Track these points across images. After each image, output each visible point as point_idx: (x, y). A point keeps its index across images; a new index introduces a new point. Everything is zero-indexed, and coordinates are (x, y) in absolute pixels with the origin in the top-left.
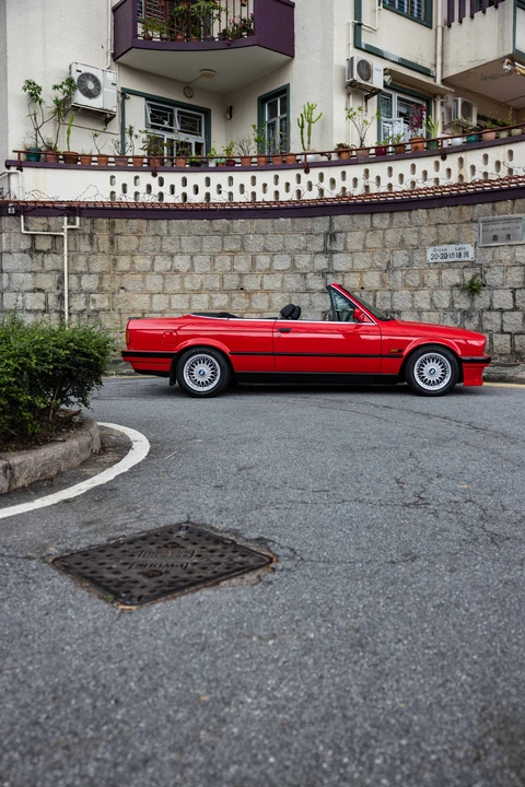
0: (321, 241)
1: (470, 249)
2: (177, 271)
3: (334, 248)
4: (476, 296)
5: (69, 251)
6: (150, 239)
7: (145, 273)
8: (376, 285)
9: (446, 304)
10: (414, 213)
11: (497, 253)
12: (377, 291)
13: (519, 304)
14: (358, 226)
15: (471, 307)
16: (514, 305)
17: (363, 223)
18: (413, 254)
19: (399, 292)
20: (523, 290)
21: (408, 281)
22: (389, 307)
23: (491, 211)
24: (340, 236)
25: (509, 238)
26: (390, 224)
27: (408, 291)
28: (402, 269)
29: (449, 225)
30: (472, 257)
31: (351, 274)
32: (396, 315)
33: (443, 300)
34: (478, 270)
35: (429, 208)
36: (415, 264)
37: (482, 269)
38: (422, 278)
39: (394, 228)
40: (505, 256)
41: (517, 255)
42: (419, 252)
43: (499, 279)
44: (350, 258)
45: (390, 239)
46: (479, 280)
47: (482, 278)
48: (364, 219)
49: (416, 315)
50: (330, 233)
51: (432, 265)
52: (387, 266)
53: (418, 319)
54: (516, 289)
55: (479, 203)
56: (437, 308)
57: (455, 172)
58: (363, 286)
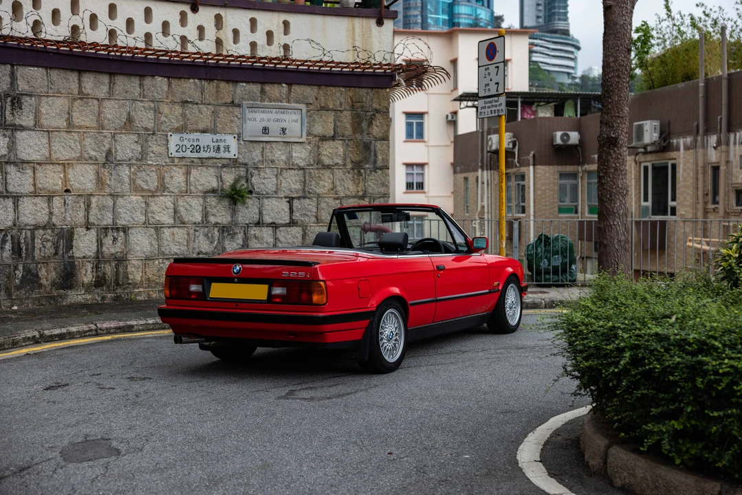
1: (231, 141)
3: (18, 122)
4: (240, 206)
8: (90, 186)
9: (198, 217)
10: (148, 81)
11: (268, 150)
12: (91, 195)
13: (297, 217)
14: (58, 89)
15: (232, 221)
16: (291, 218)
17: (67, 85)
18: (147, 141)
19: (125, 198)
20: (302, 200)
21: (139, 182)
22: (110, 221)
23: (259, 95)
24: (27, 102)
25: (284, 132)
26: (109, 93)
27: (140, 198)
28: (129, 164)
29: (201, 106)
30: (233, 153)
31: (48, 167)
32: (122, 234)
33: (193, 210)
34: (242, 172)
35: (172, 78)
36: (151, 157)
37: (247, 170)
38: (161, 179)
39: (116, 100)
40: (279, 155)
41: (294, 155)
42: (156, 140)
43: (270, 185)
44: (45, 141)
45: (109, 116)
46: (243, 185)
47: (247, 182)
48: (69, 79)
49: (152, 233)
50: (12, 94)
51: (176, 160)
52: (106, 157)
53: (154, 239)
54: (293, 198)
55: (242, 82)
56: (184, 223)
57: (211, 33)
58: (69, 188)
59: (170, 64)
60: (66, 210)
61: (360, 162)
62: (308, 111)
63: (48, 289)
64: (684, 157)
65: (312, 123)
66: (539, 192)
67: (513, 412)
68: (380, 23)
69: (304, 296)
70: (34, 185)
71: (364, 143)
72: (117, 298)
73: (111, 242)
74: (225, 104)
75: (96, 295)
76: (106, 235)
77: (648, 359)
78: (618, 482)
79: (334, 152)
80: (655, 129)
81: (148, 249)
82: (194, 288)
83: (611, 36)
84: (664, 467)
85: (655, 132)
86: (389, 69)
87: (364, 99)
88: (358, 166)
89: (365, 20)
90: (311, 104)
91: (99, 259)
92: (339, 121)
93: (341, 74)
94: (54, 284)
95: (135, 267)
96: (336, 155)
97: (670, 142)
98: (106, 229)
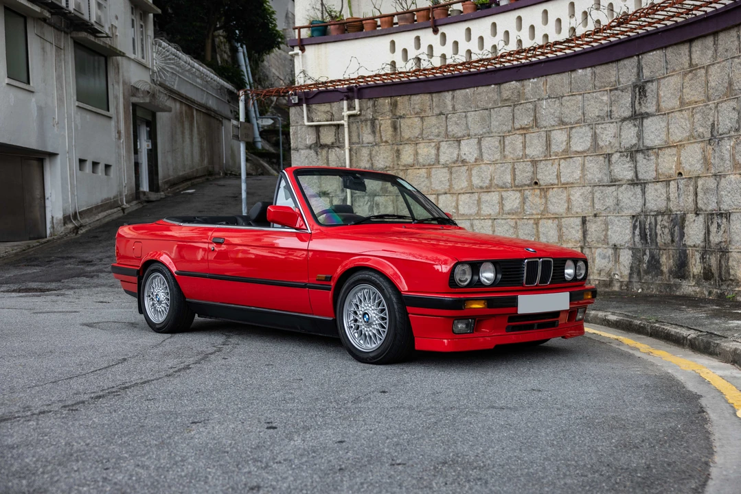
0: (626, 99)
2: (464, 161)
3: (644, 110)
5: (351, 143)
6: (434, 120)
7: (429, 167)
8: (698, 167)
12: (698, 177)
14: (673, 67)
17: (680, 60)
19: (727, 178)
21: (737, 157)
22: (715, 206)
24: (651, 87)
26: (713, 57)
28: (730, 137)
32: (724, 220)
39: (718, 63)
44: (664, 124)
45: (713, 84)
48: (681, 54)
50: (638, 84)
52: (711, 132)
58: (681, 171)
60: (679, 194)
63: (667, 276)
70: (656, 170)
72: (721, 295)
73: (715, 230)
75: (704, 289)
76: (712, 222)
91: (706, 250)
94: (671, 272)
95: (735, 260)
98: (712, 215)
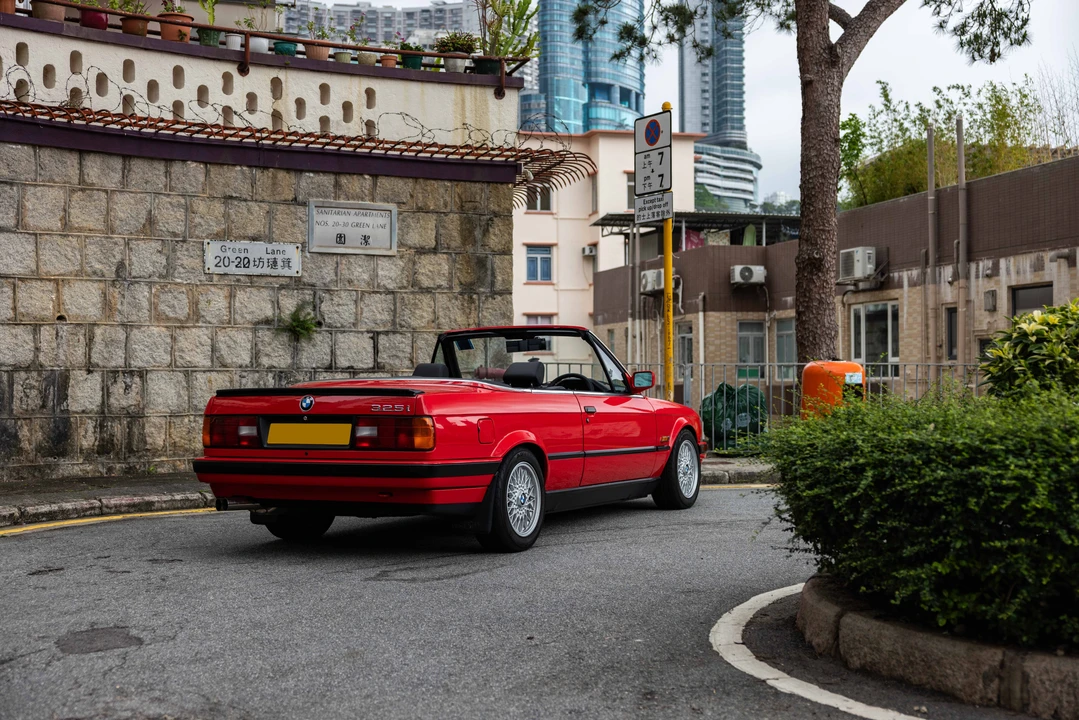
1: (293, 253)
4: (304, 344)
8: (92, 311)
9: (245, 358)
10: (177, 168)
11: (344, 266)
12: (95, 324)
13: (383, 358)
14: (51, 175)
15: (293, 364)
16: (375, 360)
17: (64, 170)
18: (174, 251)
19: (143, 329)
20: (391, 336)
21: (162, 307)
22: (121, 362)
23: (332, 190)
25: (366, 242)
26: (122, 183)
27: (164, 329)
28: (149, 282)
29: (250, 203)
30: (296, 268)
31: (34, 283)
32: (137, 379)
33: (238, 348)
34: (308, 295)
35: (210, 163)
36: (180, 273)
37: (315, 294)
38: (194, 304)
39: (132, 192)
40: (360, 273)
41: (380, 273)
42: (187, 250)
43: (347, 314)
44: (31, 247)
45: (121, 215)
46: (309, 314)
47: (314, 310)
48: (66, 163)
49: (180, 379)
51: (216, 278)
52: (117, 272)
53: (183, 387)
54: (378, 333)
55: (309, 171)
56: (225, 366)
57: (265, 102)
58: (63, 313)
59: (207, 145)
60: (58, 345)
61: (472, 284)
62: (400, 213)
63: (31, 456)
64: (909, 297)
65: (405, 229)
66: (712, 348)
67: (698, 591)
68: (499, 94)
69: (402, 438)
70: (15, 309)
71: (478, 258)
72: (130, 470)
73: (121, 391)
74: (285, 202)
75: (100, 466)
76: (115, 381)
77: (899, 478)
78: (856, 662)
79: (436, 269)
80: (869, 258)
81: (175, 401)
82: (245, 431)
83: (813, 122)
84: (921, 635)
85: (870, 263)
86: (512, 156)
87: (478, 198)
88: (468, 290)
89: (479, 90)
90: (404, 203)
91: (104, 414)
92: (443, 227)
93: (446, 163)
94: (39, 449)
95: (155, 426)
96: (439, 273)
97: (889, 276)
98: (115, 372)
